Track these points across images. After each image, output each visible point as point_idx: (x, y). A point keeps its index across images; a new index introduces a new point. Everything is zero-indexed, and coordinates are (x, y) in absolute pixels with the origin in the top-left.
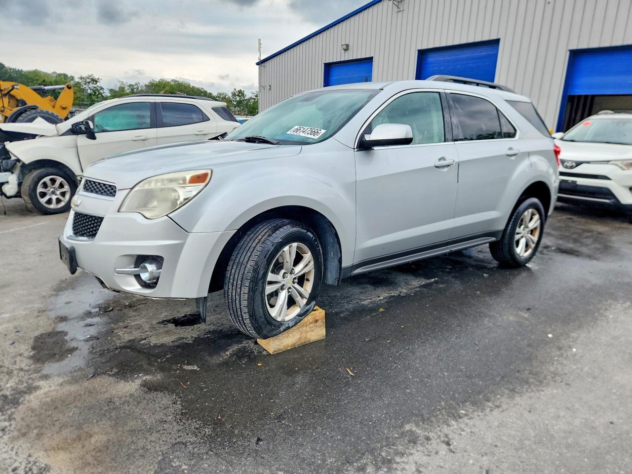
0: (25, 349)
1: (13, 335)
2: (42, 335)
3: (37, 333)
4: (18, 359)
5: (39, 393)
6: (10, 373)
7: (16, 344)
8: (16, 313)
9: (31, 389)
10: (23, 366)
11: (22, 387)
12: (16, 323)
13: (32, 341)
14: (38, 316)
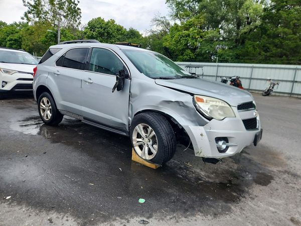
0: (273, 184)
1: (275, 194)
2: (263, 185)
3: (264, 187)
4: (278, 182)
5: (277, 169)
6: (284, 179)
7: (276, 188)
8: (266, 206)
9: (280, 171)
10: (278, 179)
11: (282, 173)
12: (270, 200)
13: (268, 185)
14: (256, 196)
